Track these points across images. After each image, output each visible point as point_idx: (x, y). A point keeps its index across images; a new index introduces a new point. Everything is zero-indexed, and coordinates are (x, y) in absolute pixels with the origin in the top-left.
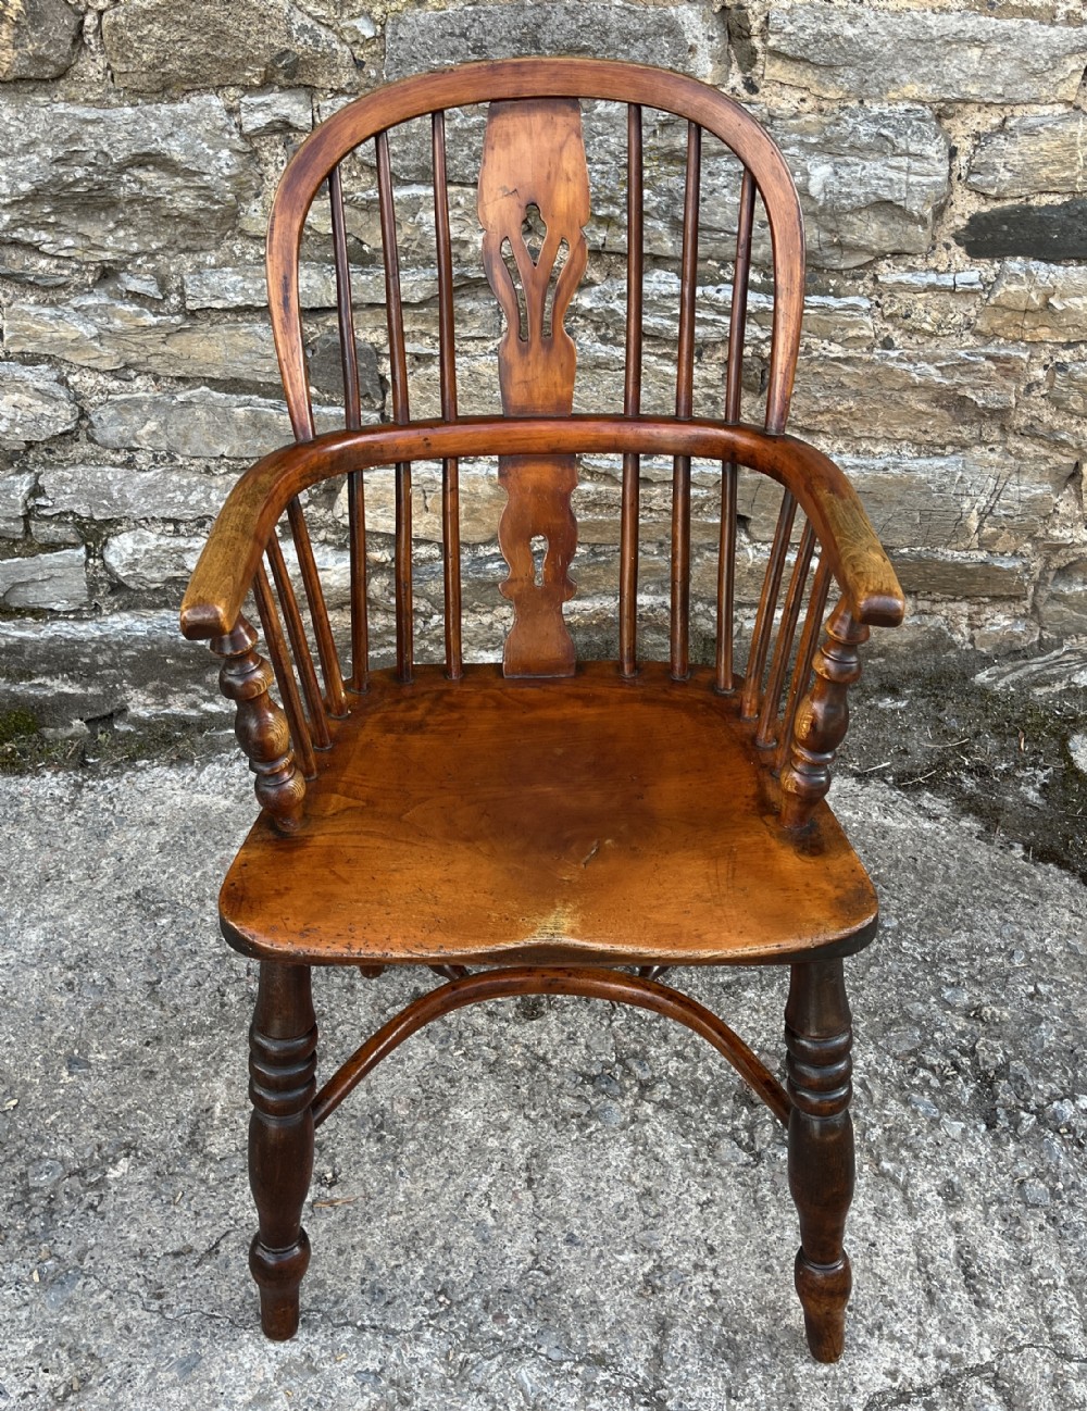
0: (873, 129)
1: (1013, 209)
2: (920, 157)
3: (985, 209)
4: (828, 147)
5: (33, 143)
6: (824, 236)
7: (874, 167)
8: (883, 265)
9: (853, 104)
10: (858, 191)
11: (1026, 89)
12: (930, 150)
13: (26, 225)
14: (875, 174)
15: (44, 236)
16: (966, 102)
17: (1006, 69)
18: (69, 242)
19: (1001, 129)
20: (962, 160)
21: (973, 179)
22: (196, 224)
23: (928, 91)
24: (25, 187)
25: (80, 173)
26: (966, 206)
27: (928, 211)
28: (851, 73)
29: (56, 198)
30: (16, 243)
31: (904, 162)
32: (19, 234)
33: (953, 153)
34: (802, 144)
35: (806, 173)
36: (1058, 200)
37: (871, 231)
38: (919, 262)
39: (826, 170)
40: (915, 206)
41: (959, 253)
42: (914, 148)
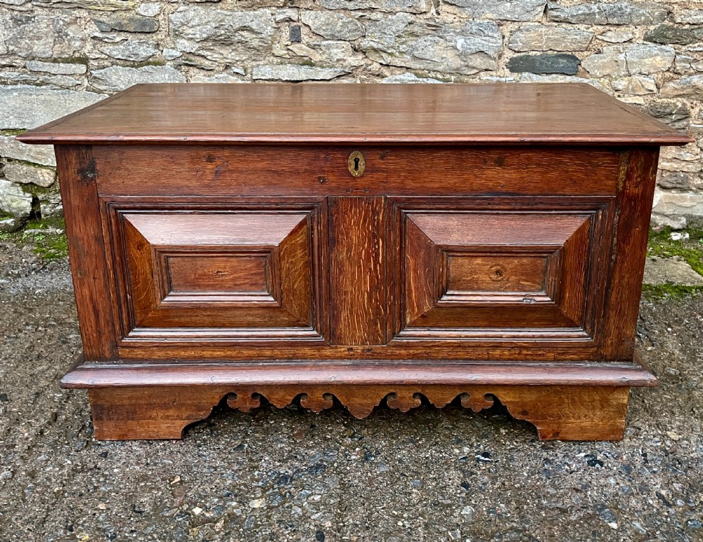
0: (477, 27)
1: (524, 56)
2: (492, 37)
3: (515, 56)
4: (463, 33)
5: (209, 22)
6: (462, 63)
7: (478, 39)
8: (482, 73)
9: (471, 20)
10: (473, 47)
11: (525, 17)
12: (495, 35)
13: (203, 49)
14: (478, 42)
15: (208, 53)
16: (507, 21)
17: (518, 9)
18: (216, 56)
19: (519, 29)
20: (506, 39)
21: (510, 45)
22: (258, 50)
23: (494, 16)
24: (205, 36)
25: (223, 32)
26: (509, 55)
27: (496, 56)
28: (470, 9)
29: (214, 40)
30: (199, 55)
31: (487, 38)
32: (201, 52)
33: (504, 37)
34: (454, 32)
35: (456, 41)
36: (539, 54)
37: (478, 61)
38: (494, 73)
39: (463, 40)
40: (491, 53)
41: (507, 71)
42: (490, 34)
